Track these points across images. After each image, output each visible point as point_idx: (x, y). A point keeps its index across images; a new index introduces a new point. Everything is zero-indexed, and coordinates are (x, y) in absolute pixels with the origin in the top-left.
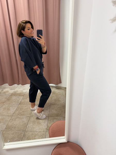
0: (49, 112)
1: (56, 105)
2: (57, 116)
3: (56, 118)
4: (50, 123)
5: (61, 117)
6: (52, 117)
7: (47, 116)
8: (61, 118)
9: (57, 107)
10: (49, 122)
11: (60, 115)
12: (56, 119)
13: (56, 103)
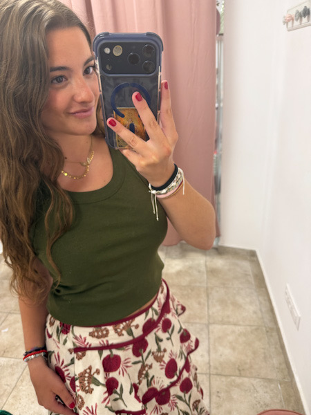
0: (209, 352)
1: (229, 323)
2: (240, 376)
3: (238, 380)
4: (218, 407)
5: (255, 378)
6: (223, 379)
7: (206, 374)
8: (255, 382)
9: (233, 332)
10: (214, 397)
11: (251, 367)
12: (238, 386)
13: (228, 317)
